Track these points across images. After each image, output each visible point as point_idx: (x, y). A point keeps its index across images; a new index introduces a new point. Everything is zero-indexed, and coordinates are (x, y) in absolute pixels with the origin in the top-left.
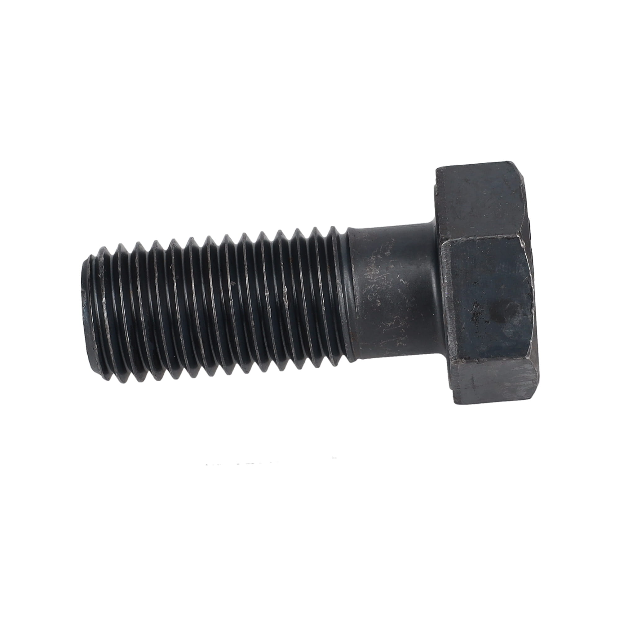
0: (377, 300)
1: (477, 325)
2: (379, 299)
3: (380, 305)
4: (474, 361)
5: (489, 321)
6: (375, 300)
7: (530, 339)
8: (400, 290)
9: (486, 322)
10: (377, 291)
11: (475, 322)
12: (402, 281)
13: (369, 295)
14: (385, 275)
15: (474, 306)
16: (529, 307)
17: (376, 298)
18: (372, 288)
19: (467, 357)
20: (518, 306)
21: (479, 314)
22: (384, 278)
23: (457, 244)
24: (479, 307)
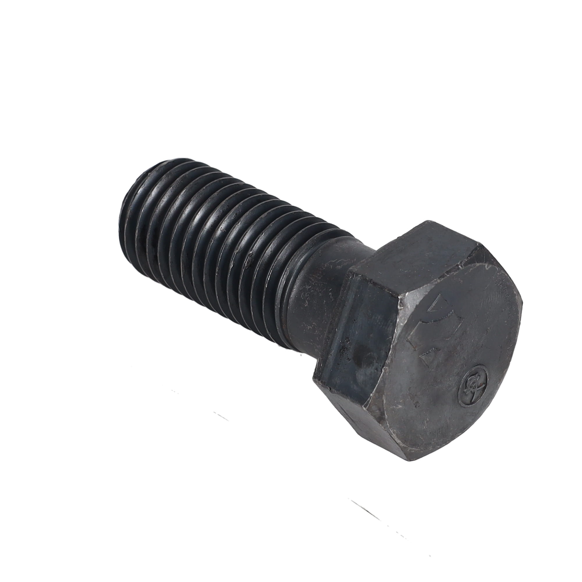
1: (341, 358)
3: (307, 307)
4: (326, 387)
5: (350, 359)
7: (372, 393)
8: (325, 301)
9: (348, 359)
11: (341, 355)
12: (330, 295)
13: (303, 293)
14: (322, 283)
15: (345, 340)
16: (382, 365)
17: (306, 299)
18: (308, 289)
19: (323, 381)
20: (375, 359)
21: (346, 349)
22: (321, 285)
23: (356, 279)
24: (349, 342)
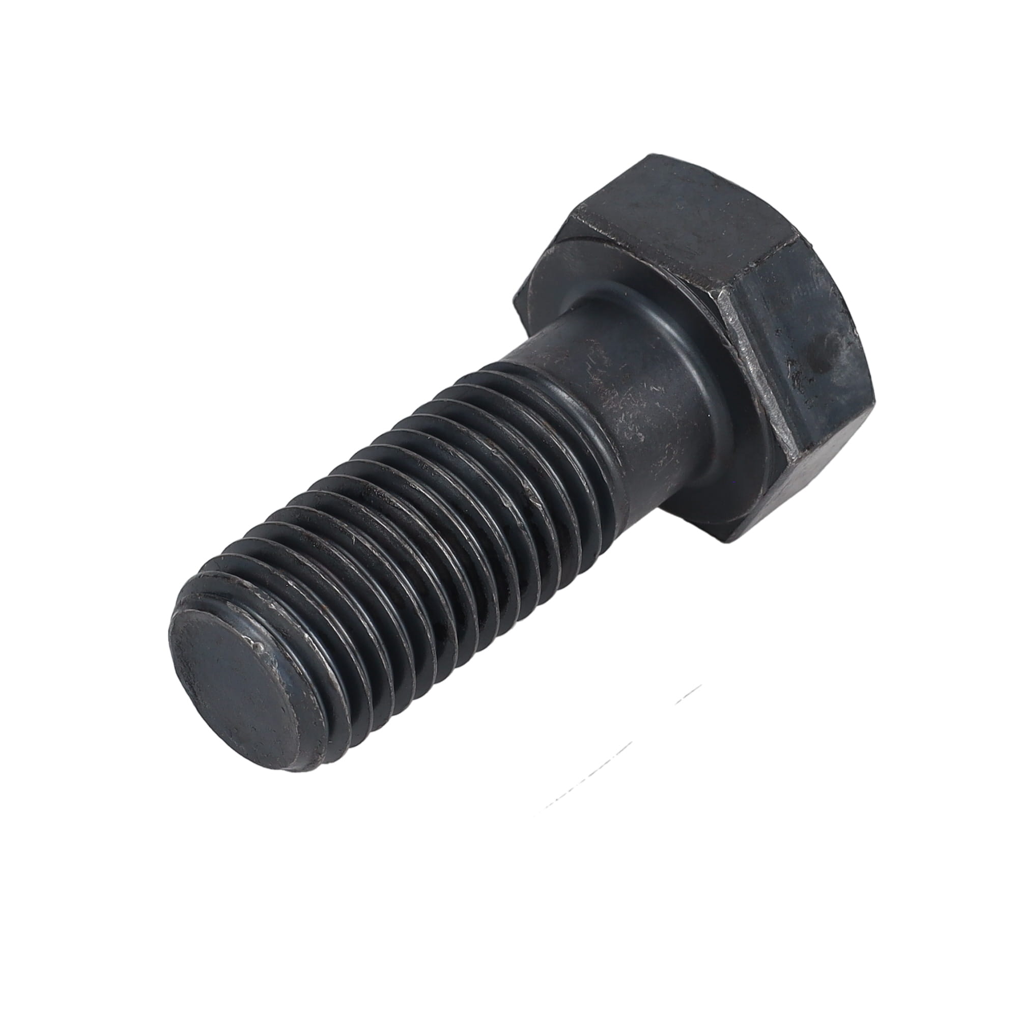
0: (637, 433)
1: (802, 392)
2: (639, 431)
3: (645, 439)
5: (813, 378)
6: (635, 435)
8: (658, 403)
9: (810, 380)
10: (631, 422)
11: (799, 389)
12: (654, 390)
13: (625, 433)
14: (628, 394)
17: (636, 432)
18: (624, 421)
20: (837, 336)
21: (798, 375)
22: (630, 397)
24: (794, 363)
